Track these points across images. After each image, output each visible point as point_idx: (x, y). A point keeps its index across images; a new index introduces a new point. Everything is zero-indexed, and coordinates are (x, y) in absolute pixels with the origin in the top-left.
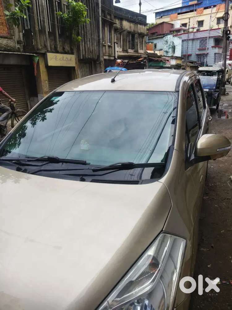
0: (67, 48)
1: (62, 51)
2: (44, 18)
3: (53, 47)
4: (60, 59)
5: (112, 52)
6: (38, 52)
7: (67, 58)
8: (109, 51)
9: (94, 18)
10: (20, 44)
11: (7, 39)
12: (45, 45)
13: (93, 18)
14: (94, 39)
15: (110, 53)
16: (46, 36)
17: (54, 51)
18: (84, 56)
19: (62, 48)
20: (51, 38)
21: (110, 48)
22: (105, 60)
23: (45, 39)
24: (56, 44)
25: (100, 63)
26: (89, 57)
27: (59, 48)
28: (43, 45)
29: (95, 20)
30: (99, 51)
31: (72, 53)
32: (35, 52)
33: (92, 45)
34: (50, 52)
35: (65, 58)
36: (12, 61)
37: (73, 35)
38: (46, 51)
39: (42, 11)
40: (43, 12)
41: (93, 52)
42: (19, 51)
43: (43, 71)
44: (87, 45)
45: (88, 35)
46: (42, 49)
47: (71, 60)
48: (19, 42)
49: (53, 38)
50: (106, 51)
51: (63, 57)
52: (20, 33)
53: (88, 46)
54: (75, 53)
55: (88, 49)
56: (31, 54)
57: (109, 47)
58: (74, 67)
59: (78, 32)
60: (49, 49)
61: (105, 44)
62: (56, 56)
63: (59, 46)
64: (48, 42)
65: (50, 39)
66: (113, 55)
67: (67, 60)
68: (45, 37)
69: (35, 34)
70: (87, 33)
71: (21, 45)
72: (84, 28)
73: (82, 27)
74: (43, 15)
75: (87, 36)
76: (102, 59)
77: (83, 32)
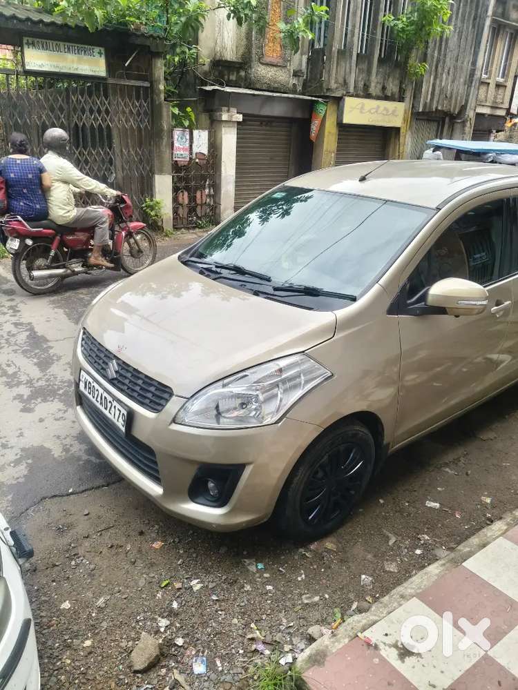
0: (392, 87)
1: (380, 94)
2: (354, 26)
3: (361, 85)
4: (370, 111)
5: (503, 99)
6: (328, 94)
7: (386, 109)
8: (495, 97)
9: (471, 22)
10: (299, 76)
11: (275, 69)
12: (345, 81)
13: (468, 20)
14: (462, 68)
15: (499, 100)
16: (350, 63)
17: (362, 94)
18: (428, 105)
19: (380, 87)
20: (360, 67)
21: (501, 91)
22: (479, 115)
23: (348, 70)
24: (369, 80)
25: (464, 123)
26: (439, 108)
27: (374, 89)
28: (341, 80)
29: (474, 27)
30: (468, 95)
31: (401, 99)
32: (322, 94)
33: (453, 82)
34: (352, 96)
35: (382, 109)
36: (277, 110)
37: (411, 62)
38: (345, 92)
39: (353, 13)
40: (355, 14)
41: (451, 97)
42: (294, 92)
43: (330, 133)
44: (441, 81)
45: (448, 59)
46: (337, 88)
47: (394, 112)
48: (296, 74)
49: (365, 66)
50: (486, 97)
51: (378, 107)
52: (303, 56)
53: (443, 84)
54: (407, 100)
55: (441, 90)
56: (314, 98)
57: (498, 86)
58: (397, 130)
59: (425, 55)
60: (352, 90)
61: (488, 81)
62: (363, 105)
63: (373, 85)
64: (353, 75)
65: (359, 69)
66: (506, 106)
67: (385, 112)
68: (348, 65)
69: (330, 59)
70: (445, 55)
71: (301, 78)
72: (441, 45)
73: (435, 44)
74: (354, 21)
75: (444, 62)
76: (471, 114)
77: (436, 55)
